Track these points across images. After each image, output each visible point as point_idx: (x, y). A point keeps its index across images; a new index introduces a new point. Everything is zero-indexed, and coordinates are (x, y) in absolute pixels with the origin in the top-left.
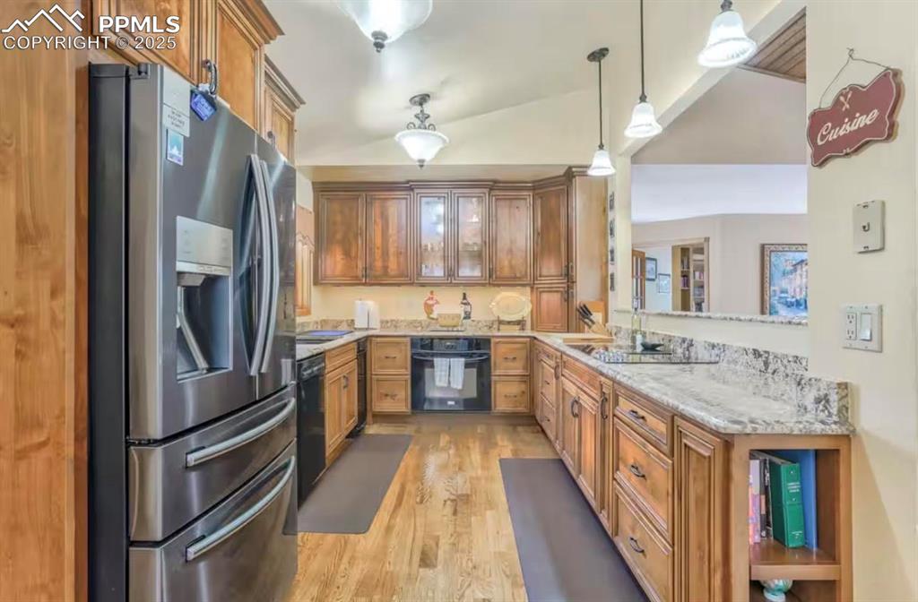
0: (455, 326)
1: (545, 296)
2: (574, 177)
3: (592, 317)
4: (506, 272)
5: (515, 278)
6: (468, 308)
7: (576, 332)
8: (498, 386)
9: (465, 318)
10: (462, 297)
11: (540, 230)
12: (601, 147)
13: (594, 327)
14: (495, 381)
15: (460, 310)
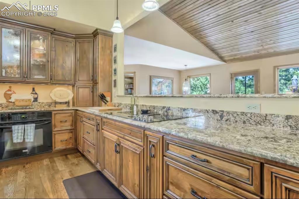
0: (28, 106)
1: (81, 90)
2: (98, 34)
3: (106, 99)
4: (60, 78)
5: (65, 80)
6: (36, 96)
7: (98, 106)
8: (56, 136)
9: (34, 101)
10: (32, 90)
11: (78, 59)
12: (117, 18)
13: (108, 103)
14: (55, 134)
15: (31, 97)
